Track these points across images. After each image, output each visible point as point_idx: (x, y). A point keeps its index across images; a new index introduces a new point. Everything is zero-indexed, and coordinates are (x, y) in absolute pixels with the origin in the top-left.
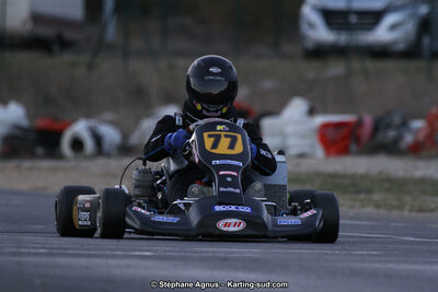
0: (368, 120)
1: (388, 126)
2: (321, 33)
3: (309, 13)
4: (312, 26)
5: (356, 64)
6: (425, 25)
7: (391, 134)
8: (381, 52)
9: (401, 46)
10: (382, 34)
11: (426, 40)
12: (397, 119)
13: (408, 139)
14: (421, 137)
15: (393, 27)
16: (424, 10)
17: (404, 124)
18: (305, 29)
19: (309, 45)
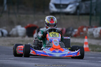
0: (65, 29)
1: (69, 31)
2: (54, 9)
3: (51, 4)
4: (52, 7)
5: (62, 16)
6: (78, 8)
7: (70, 32)
8: (68, 14)
9: (72, 12)
10: (68, 9)
11: (78, 11)
12: (71, 29)
13: (74, 34)
14: (77, 33)
15: (71, 8)
16: (78, 4)
17: (73, 30)
18: (50, 8)
19: (51, 12)
